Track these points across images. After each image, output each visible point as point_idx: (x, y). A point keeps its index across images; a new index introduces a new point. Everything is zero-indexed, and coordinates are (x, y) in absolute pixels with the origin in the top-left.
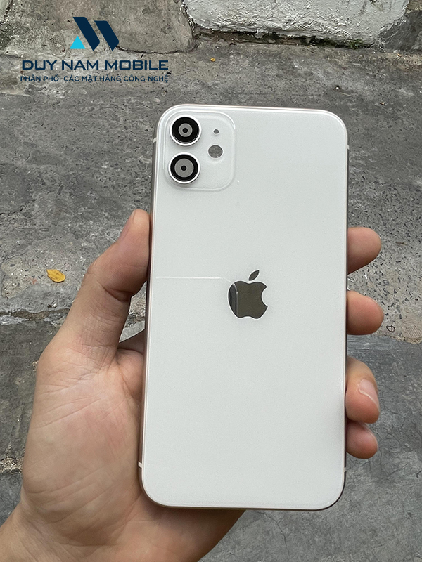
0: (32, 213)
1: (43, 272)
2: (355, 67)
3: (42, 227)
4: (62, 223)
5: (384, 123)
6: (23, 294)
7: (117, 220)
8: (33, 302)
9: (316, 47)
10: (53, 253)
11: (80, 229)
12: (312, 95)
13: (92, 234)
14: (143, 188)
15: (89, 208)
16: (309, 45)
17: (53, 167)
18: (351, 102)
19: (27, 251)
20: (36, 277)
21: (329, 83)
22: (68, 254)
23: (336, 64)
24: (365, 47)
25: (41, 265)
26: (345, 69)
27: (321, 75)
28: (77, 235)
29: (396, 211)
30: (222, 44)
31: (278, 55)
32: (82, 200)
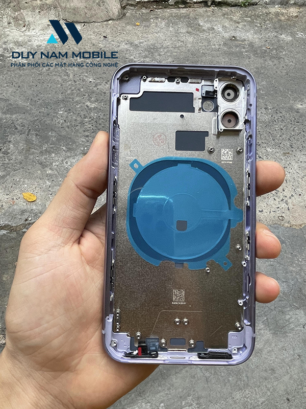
0: (9, 151)
1: (19, 195)
2: (246, 21)
3: (17, 161)
4: (31, 157)
5: (270, 63)
6: (6, 213)
7: (72, 152)
8: (14, 217)
9: (216, 8)
10: (26, 180)
11: (45, 161)
12: (214, 45)
13: (54, 164)
14: (90, 126)
15: (51, 144)
16: (210, 6)
17: (22, 115)
18: (244, 48)
19: (6, 180)
20: (15, 199)
21: (227, 35)
22: (37, 180)
23: (231, 20)
24: (253, 5)
25: (18, 190)
26: (238, 23)
27: (220, 29)
28: (43, 165)
29: (282, 129)
30: (144, 11)
31: (187, 16)
32: (46, 139)
